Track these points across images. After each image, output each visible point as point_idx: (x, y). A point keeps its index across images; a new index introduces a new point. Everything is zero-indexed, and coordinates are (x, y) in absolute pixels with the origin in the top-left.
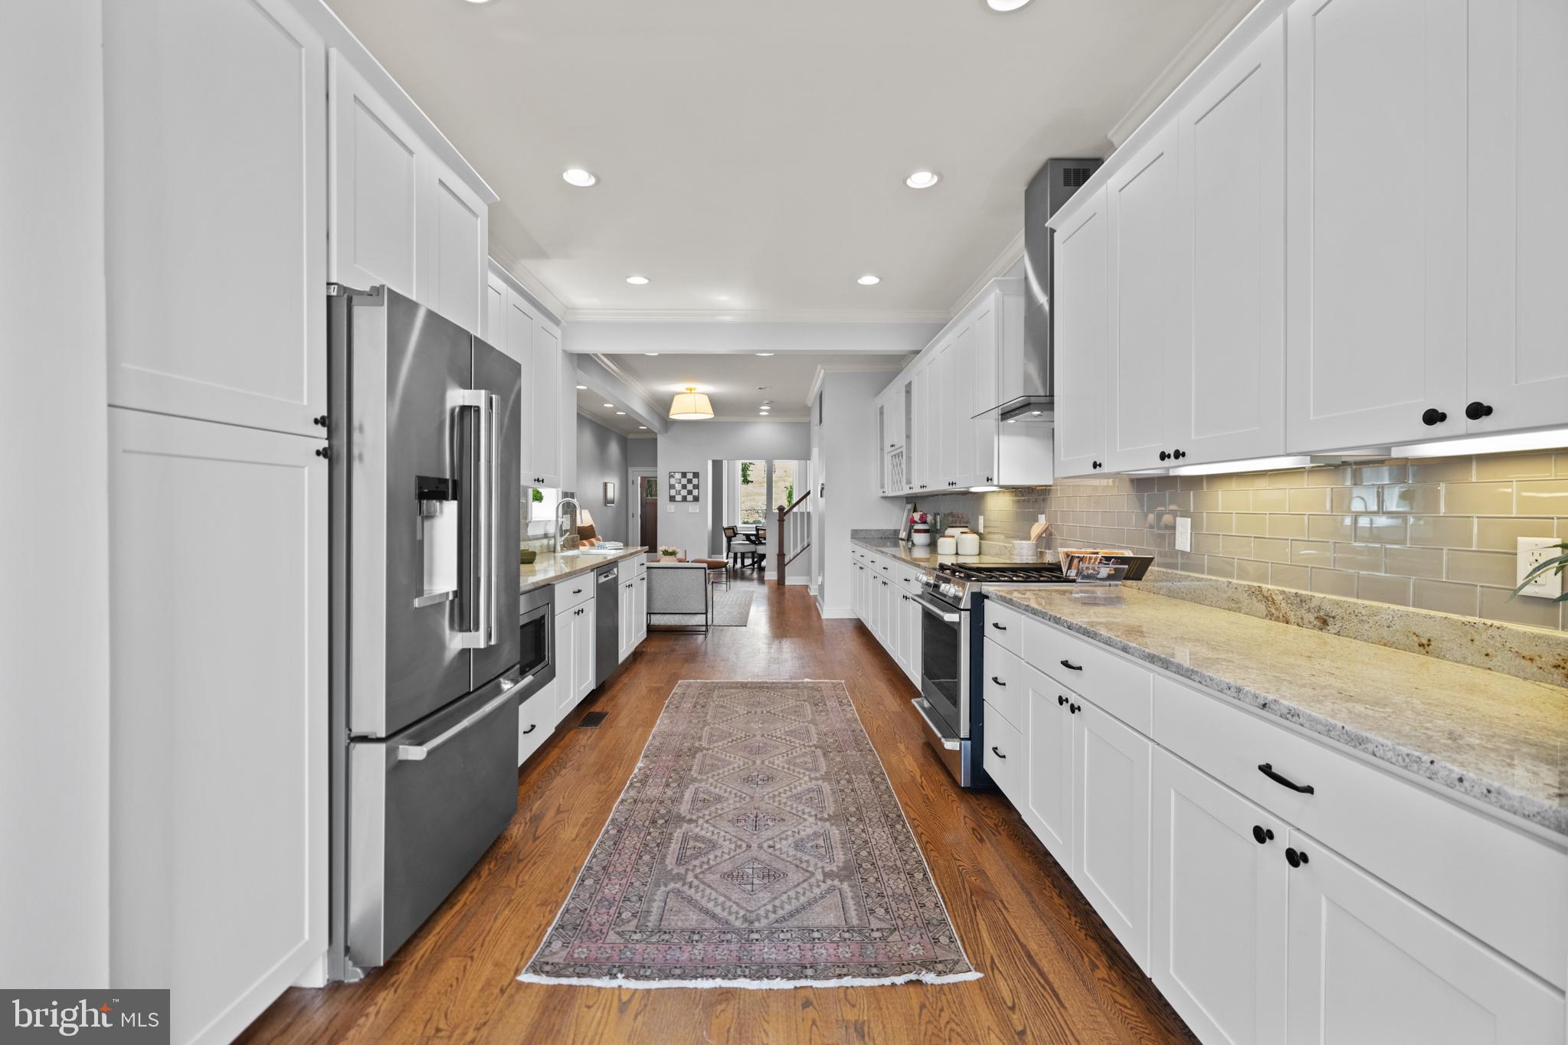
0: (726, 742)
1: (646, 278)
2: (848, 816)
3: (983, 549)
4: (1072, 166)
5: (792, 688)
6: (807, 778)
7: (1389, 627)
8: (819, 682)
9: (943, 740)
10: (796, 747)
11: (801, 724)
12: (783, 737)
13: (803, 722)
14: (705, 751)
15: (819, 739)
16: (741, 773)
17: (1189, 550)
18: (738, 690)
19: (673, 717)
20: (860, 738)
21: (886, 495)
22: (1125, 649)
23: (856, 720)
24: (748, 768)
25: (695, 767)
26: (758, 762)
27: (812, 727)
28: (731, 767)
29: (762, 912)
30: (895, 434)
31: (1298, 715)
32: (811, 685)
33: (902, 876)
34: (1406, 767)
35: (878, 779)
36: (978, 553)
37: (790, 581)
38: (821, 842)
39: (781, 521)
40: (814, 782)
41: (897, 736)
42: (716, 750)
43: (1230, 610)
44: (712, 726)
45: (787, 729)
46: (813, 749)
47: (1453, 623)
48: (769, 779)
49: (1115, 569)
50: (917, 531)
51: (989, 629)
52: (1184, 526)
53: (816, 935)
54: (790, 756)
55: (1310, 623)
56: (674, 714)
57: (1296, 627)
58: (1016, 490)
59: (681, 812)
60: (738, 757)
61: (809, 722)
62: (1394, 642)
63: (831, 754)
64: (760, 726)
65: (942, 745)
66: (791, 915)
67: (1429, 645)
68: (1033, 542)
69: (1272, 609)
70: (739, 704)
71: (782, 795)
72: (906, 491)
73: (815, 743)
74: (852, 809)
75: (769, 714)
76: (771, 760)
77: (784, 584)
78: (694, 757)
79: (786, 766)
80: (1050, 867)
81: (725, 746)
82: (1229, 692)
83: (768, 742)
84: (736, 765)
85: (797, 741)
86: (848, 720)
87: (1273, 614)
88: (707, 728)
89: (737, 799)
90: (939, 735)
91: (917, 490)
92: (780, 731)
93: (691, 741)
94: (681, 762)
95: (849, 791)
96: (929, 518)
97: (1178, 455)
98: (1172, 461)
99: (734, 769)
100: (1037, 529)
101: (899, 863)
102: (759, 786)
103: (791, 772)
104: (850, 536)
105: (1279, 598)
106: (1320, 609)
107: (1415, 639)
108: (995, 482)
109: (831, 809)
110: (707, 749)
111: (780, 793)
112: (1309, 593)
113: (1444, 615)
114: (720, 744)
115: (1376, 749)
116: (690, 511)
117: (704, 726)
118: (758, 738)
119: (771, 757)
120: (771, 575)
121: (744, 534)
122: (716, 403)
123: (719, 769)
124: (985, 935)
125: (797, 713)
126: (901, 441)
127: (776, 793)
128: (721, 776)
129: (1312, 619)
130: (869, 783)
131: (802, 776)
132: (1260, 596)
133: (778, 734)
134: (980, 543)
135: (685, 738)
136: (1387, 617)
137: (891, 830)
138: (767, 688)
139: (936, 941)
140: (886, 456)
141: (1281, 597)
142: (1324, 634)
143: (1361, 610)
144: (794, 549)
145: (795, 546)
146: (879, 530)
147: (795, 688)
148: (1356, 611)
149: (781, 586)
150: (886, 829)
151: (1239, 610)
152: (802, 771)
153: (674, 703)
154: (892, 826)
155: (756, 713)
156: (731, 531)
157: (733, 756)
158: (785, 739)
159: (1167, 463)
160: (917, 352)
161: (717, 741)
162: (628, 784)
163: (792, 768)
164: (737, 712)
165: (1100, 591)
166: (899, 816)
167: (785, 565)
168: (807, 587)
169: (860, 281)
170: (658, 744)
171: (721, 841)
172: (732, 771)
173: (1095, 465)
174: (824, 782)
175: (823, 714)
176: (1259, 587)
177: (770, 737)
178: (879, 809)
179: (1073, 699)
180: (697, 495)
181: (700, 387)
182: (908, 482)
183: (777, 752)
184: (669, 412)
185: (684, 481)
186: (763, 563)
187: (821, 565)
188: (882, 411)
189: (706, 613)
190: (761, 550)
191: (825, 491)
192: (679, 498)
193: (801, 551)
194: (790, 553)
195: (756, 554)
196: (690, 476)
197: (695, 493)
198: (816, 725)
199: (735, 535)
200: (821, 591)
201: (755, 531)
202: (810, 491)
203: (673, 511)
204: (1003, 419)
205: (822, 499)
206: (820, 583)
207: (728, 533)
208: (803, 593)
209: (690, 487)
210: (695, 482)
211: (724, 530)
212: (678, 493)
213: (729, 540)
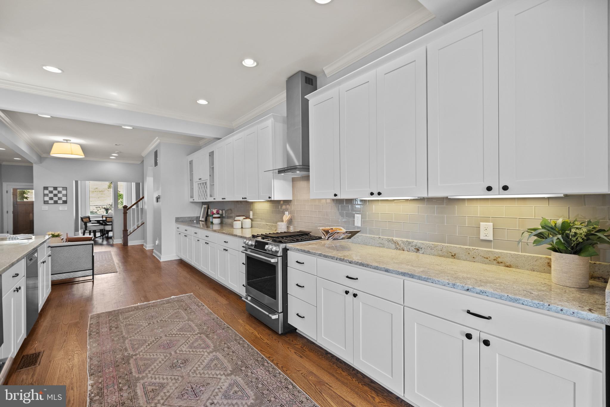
0: (145, 347)
1: (59, 69)
2: (240, 367)
4: (308, 76)
5: (167, 303)
6: (206, 354)
7: (441, 251)
8: (180, 297)
9: (270, 315)
10: (189, 337)
11: (184, 323)
12: (178, 333)
13: (184, 321)
14: (134, 357)
15: (199, 328)
16: (167, 363)
17: (360, 226)
18: (134, 312)
19: (98, 340)
20: (219, 322)
21: (195, 201)
23: (211, 313)
24: (169, 359)
25: (133, 370)
26: (173, 353)
27: (191, 323)
28: (158, 362)
30: (201, 173)
31: (485, 292)
32: (176, 299)
33: (284, 390)
34: (538, 308)
35: (241, 342)
36: (250, 227)
37: (130, 243)
38: (236, 388)
39: (125, 213)
40: (211, 354)
41: (235, 316)
42: (141, 354)
43: (380, 247)
44: (129, 339)
45: (178, 328)
46: (199, 335)
47: (462, 249)
48: (185, 362)
50: (213, 217)
52: (358, 217)
54: (189, 343)
55: (412, 250)
56: (98, 338)
57: (407, 252)
58: (274, 201)
59: (141, 405)
60: (158, 354)
61: (188, 321)
62: (443, 255)
63: (210, 335)
64: (161, 330)
65: (271, 318)
67: (455, 256)
68: (286, 221)
69: (398, 247)
70: (140, 320)
71: (198, 368)
72: (210, 199)
73: (198, 331)
74: (240, 363)
75: (162, 322)
76: (180, 349)
77: (127, 245)
78: (129, 363)
79: (191, 350)
80: (331, 359)
81: (146, 349)
82: (448, 286)
83: (171, 338)
84: (160, 360)
85: (188, 334)
86: (207, 314)
87: (398, 248)
88: (127, 341)
89: (174, 381)
90: (267, 313)
91: (218, 198)
92: (174, 330)
93: (121, 353)
94: (122, 370)
95: (232, 353)
96: (220, 212)
98: (375, 195)
99: (160, 362)
100: (286, 218)
101: (278, 384)
102: (182, 368)
103: (195, 353)
104: (175, 221)
105: (400, 243)
106: (416, 246)
107: (450, 254)
108: (272, 199)
109: (229, 367)
110: (136, 355)
111: (197, 368)
112: (412, 240)
113: (460, 246)
114: (142, 349)
115: (523, 302)
116: (60, 209)
117: (124, 341)
118: (164, 338)
119: (179, 347)
120: (118, 241)
121: (95, 220)
122: (84, 148)
123: (151, 366)
125: (178, 317)
126: (206, 177)
127: (195, 368)
128: (155, 370)
129: (413, 249)
130: (239, 345)
131: (202, 353)
132: (392, 242)
133: (175, 332)
134: (251, 223)
135: (115, 352)
136: (441, 247)
137: (264, 368)
140: (194, 183)
141: (401, 242)
142: (418, 254)
143: (431, 245)
145: (134, 224)
146: (189, 217)
147: (169, 303)
148: (430, 246)
149: (126, 247)
150: (261, 368)
151: (384, 247)
152: (201, 350)
153: (93, 330)
154: (263, 365)
155: (154, 323)
156: (88, 219)
157: (155, 354)
158: (180, 334)
160: (219, 139)
161: (137, 349)
163: (194, 350)
164: (142, 326)
166: (263, 358)
167: (128, 236)
168: (143, 245)
169: (198, 102)
170: (97, 362)
172: (160, 365)
173: (335, 195)
174: (216, 353)
175: (192, 314)
176: (392, 239)
177: (171, 335)
178: (251, 358)
179: (352, 291)
180: (66, 200)
181: (73, 140)
182: (211, 196)
183: (180, 343)
184: (49, 152)
185: (55, 192)
186: (111, 234)
187: (158, 235)
188: (191, 163)
189: (93, 269)
190: (108, 228)
191: (161, 200)
192: (52, 202)
193: (138, 227)
194: (130, 229)
195: (105, 230)
196: (60, 189)
197: (64, 199)
198: (192, 321)
199: (90, 221)
200: (159, 248)
201: (102, 218)
202: (143, 198)
203: (47, 209)
204: (278, 173)
205: (158, 203)
206: (157, 244)
207: (84, 220)
208: (141, 249)
209: (60, 195)
210: (64, 192)
211: (82, 219)
212: (51, 199)
213: (86, 224)
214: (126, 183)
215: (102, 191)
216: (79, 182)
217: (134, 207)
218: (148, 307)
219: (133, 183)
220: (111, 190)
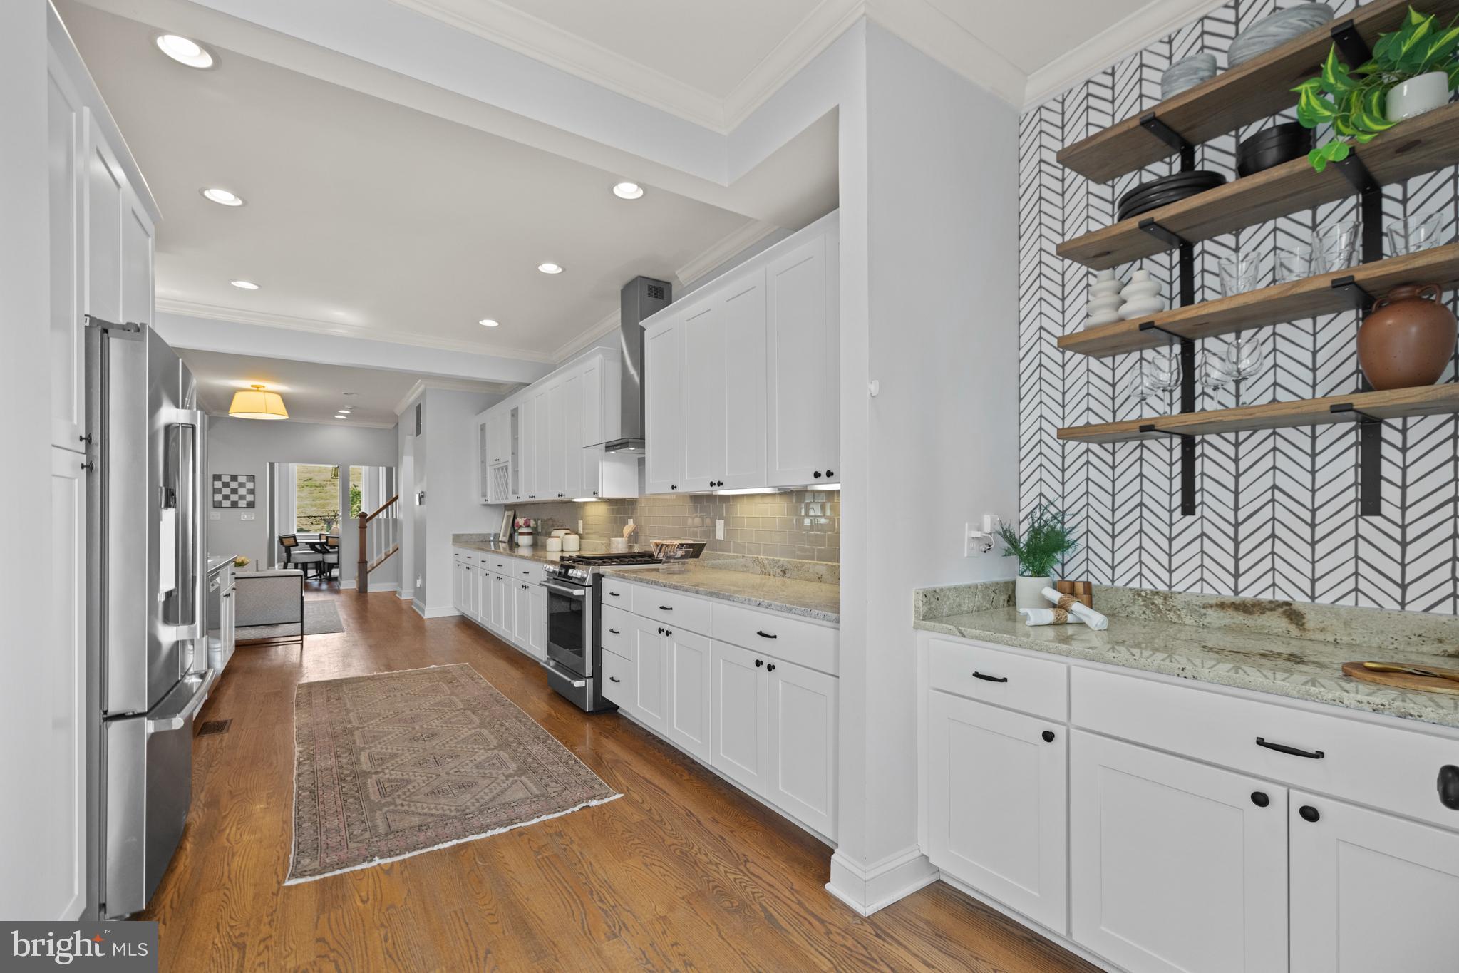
0: (378, 720)
1: (255, 283)
2: (509, 743)
3: (583, 546)
4: (652, 284)
5: (421, 675)
6: (465, 729)
7: (808, 571)
8: (446, 668)
9: (572, 681)
10: (446, 713)
12: (431, 708)
13: (444, 696)
14: (360, 729)
15: (464, 704)
16: (406, 736)
17: (723, 539)
18: (367, 683)
19: (309, 711)
20: (498, 698)
21: (489, 502)
22: (697, 592)
23: (490, 687)
24: (410, 732)
25: (358, 741)
26: (417, 727)
27: (454, 698)
28: (394, 735)
29: (469, 804)
30: (499, 448)
31: (771, 605)
32: (438, 670)
33: (561, 765)
35: (524, 720)
36: (578, 549)
37: (373, 588)
38: (495, 761)
39: (363, 528)
40: (473, 730)
42: (371, 726)
43: (744, 572)
44: (356, 711)
45: (432, 702)
46: (462, 711)
48: (433, 735)
49: (686, 552)
50: (522, 534)
51: (606, 597)
52: (720, 524)
53: (513, 805)
54: (444, 718)
55: (779, 574)
56: (309, 709)
57: (774, 576)
58: (610, 501)
59: (364, 768)
60: (396, 727)
61: (450, 695)
63: (479, 712)
64: (405, 704)
65: (573, 686)
66: (491, 800)
67: (821, 578)
68: (626, 538)
69: (763, 569)
70: (374, 692)
71: (449, 742)
72: (512, 499)
73: (462, 707)
74: (511, 739)
75: (409, 695)
76: (429, 724)
77: (366, 592)
78: (352, 735)
79: (444, 725)
81: (379, 723)
82: (745, 602)
83: (419, 713)
84: (398, 733)
85: (445, 709)
86: (484, 688)
87: (763, 571)
88: (351, 714)
89: (412, 752)
90: (569, 679)
91: (524, 498)
92: (426, 704)
93: (342, 725)
94: (342, 740)
95: (504, 730)
96: (532, 523)
97: (720, 484)
98: (716, 487)
100: (628, 529)
101: (556, 759)
102: (426, 741)
103: (450, 728)
104: (451, 541)
105: (765, 563)
106: (784, 566)
107: (817, 575)
108: (600, 496)
109: (494, 742)
110: (362, 728)
111: (447, 742)
112: (779, 559)
114: (373, 722)
115: (795, 611)
116: (242, 519)
117: (348, 713)
118: (408, 712)
119: (428, 722)
120: (349, 583)
121: (307, 543)
122: (288, 402)
123: (383, 738)
124: (621, 779)
125: (435, 691)
126: (506, 457)
127: (444, 742)
128: (387, 741)
129: (779, 572)
130: (518, 723)
131: (460, 729)
132: (757, 563)
133: (426, 707)
134: (580, 541)
135: (333, 724)
136: (808, 567)
137: (544, 745)
138: (396, 677)
139: (592, 788)
140: (488, 468)
141: (767, 562)
142: (783, 578)
143: (799, 564)
144: (377, 555)
145: (379, 551)
146: (480, 535)
147: (424, 674)
148: (797, 566)
149: (364, 595)
150: (540, 745)
152: (459, 726)
153: (302, 701)
154: (544, 743)
155: (395, 696)
156: (292, 540)
157: (390, 727)
158: (433, 709)
159: (714, 488)
160: (526, 385)
161: (366, 721)
162: (296, 763)
163: (450, 725)
164: (376, 698)
165: (676, 567)
166: (548, 736)
167: (368, 573)
168: (395, 592)
169: (481, 323)
170: (306, 732)
171: (412, 777)
172: (396, 737)
173: (673, 487)
174: (481, 729)
175: (460, 687)
176: (758, 558)
177: (419, 710)
178: (531, 735)
179: (667, 628)
180: (252, 500)
181: (270, 386)
182: (514, 492)
183: (431, 718)
184: (228, 409)
185: (234, 485)
186: (335, 572)
187: (420, 569)
188: (483, 428)
189: (302, 622)
190: (331, 558)
191: (426, 499)
192: (226, 503)
193: (387, 556)
194: (372, 560)
195: (324, 563)
196: (242, 479)
197: (250, 498)
198: (457, 696)
199: (297, 544)
200: (421, 593)
201: (320, 539)
202: (397, 497)
203: (219, 518)
204: (606, 451)
205: (422, 506)
206: (418, 586)
207: (286, 542)
208: (392, 599)
209: (242, 491)
210: (250, 485)
211: (281, 539)
212: (226, 497)
213: (288, 550)
214: (367, 467)
215: (320, 486)
216: (276, 465)
217: (382, 515)
218: (391, 678)
219: (381, 468)
220: (338, 482)
